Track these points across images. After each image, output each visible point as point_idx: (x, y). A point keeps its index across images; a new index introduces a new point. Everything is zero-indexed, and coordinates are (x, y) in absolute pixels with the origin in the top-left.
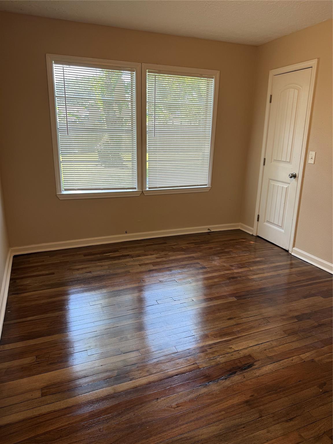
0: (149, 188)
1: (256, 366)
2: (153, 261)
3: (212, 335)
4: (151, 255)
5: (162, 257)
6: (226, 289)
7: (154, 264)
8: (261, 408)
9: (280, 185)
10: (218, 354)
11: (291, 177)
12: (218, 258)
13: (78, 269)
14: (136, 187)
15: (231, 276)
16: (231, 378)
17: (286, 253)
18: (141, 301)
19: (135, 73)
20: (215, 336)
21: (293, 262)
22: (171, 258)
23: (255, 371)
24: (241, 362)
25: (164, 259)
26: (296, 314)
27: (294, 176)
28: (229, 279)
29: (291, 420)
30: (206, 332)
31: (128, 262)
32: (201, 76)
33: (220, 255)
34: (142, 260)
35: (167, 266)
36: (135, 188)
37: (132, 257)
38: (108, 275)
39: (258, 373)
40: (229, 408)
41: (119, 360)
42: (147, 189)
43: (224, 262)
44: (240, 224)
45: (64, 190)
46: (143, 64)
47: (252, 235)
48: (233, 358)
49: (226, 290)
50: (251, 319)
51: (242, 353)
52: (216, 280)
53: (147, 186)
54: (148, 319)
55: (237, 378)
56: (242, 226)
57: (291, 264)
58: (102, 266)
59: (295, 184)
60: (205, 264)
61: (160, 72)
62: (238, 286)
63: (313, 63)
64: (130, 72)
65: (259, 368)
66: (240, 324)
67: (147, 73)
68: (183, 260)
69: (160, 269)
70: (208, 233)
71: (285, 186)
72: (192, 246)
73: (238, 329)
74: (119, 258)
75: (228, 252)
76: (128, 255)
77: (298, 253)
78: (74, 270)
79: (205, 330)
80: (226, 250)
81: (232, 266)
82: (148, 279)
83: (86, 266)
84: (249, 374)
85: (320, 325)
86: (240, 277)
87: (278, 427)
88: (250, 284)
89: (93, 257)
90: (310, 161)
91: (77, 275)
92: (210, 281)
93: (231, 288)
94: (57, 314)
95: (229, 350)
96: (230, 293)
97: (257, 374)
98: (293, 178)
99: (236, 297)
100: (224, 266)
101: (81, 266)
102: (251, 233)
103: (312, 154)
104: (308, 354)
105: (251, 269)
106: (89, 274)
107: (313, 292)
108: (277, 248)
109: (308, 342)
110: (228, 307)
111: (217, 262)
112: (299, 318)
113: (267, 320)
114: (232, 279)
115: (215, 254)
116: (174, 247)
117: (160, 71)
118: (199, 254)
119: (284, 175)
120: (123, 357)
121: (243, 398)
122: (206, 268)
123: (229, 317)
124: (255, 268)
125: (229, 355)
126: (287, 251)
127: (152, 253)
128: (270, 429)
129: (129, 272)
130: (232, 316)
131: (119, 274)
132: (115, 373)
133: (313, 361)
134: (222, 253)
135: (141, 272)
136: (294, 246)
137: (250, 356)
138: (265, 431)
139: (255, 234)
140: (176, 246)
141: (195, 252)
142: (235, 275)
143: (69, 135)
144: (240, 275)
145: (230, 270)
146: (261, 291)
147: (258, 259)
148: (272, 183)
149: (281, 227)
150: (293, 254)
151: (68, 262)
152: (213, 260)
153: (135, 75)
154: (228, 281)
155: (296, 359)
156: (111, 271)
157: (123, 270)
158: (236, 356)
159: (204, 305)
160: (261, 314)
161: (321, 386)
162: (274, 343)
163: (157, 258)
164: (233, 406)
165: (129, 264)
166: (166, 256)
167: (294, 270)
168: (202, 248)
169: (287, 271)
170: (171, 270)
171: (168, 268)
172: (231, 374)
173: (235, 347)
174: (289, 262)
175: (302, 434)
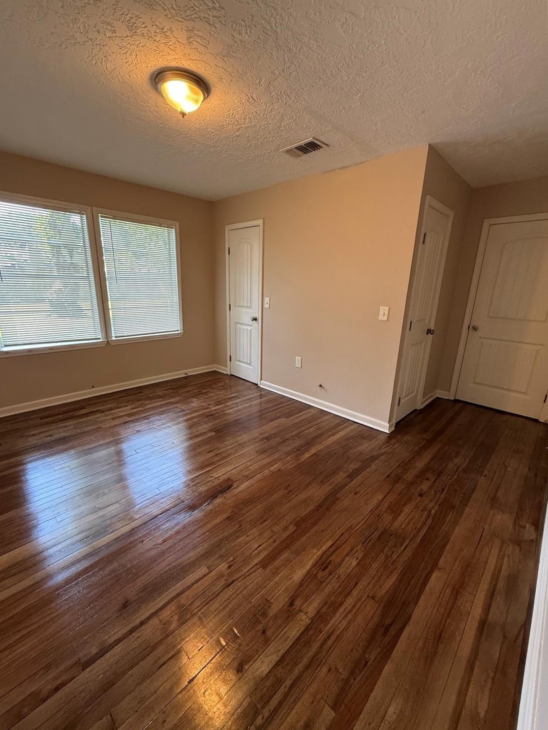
0: (116, 337)
1: (234, 487)
2: (127, 413)
3: (193, 470)
4: (125, 406)
5: (138, 407)
6: (205, 426)
7: (129, 415)
8: (240, 519)
9: (245, 327)
10: (201, 484)
11: (253, 320)
12: (197, 399)
13: (34, 435)
14: (100, 337)
15: (210, 414)
16: (213, 502)
17: (256, 387)
18: (119, 453)
19: (84, 216)
20: (197, 469)
21: (262, 393)
22: (148, 407)
23: (233, 491)
24: (221, 486)
25: (140, 409)
26: (265, 435)
27: (255, 319)
28: (207, 417)
29: (265, 521)
30: (188, 469)
31: (98, 418)
32: (160, 225)
33: (198, 396)
34: (114, 413)
35: (143, 415)
36: (99, 339)
37: (103, 412)
38: (74, 436)
39: (237, 491)
40: (212, 528)
41: (97, 516)
42: (114, 338)
43: (203, 402)
44: (215, 365)
45: (3, 346)
46: (93, 207)
47: (227, 374)
48: (215, 484)
49: (204, 428)
50: (229, 447)
51: (222, 479)
52: (195, 420)
53: (113, 335)
54: (127, 470)
55: (218, 501)
56: (218, 368)
57: (261, 395)
58: (65, 427)
59: (257, 326)
60: (183, 407)
61: (114, 218)
62: (217, 421)
63: (260, 222)
64: (79, 215)
65: (237, 487)
66: (220, 453)
67: (100, 218)
68: (161, 406)
69: (137, 419)
70: (186, 378)
71: (249, 328)
72: (169, 391)
73: (218, 459)
74: (86, 415)
75: (205, 393)
76: (98, 411)
77: (265, 385)
78: (29, 436)
79: (187, 466)
80: (204, 391)
81: (210, 405)
82: (124, 432)
83: (45, 430)
84: (228, 495)
85: (284, 441)
86: (218, 413)
87: (254, 530)
88: (226, 418)
89: (53, 418)
90: (266, 306)
91: (32, 441)
92: (190, 422)
93: (211, 424)
94: (9, 488)
95: (210, 479)
96: (209, 429)
97: (236, 493)
98: (254, 321)
99: (214, 431)
100: (202, 406)
101: (37, 432)
102: (226, 373)
103: (267, 300)
104: (275, 466)
105: (227, 404)
106: (49, 438)
107: (278, 415)
108: (249, 383)
109: (276, 456)
110: (208, 441)
111: (195, 403)
112: (268, 439)
113: (242, 445)
114: (210, 416)
115: (193, 397)
116: (151, 395)
117: (115, 217)
118: (178, 398)
119: (247, 319)
120: (101, 513)
121: (225, 516)
122: (184, 411)
123: (208, 451)
124: (230, 403)
125: (211, 482)
126: (257, 385)
127: (126, 404)
128: (248, 534)
129: (101, 428)
130: (211, 449)
131: (88, 431)
132: (94, 530)
133: (279, 470)
134: (199, 394)
135: (115, 426)
136: (261, 380)
137: (229, 479)
138: (245, 536)
139: (229, 374)
140: (153, 395)
141: (174, 397)
142: (213, 413)
143: (4, 282)
144: (217, 411)
145: (208, 408)
146: (237, 422)
147: (233, 395)
148: (238, 326)
149: (250, 364)
150: (261, 386)
151: (18, 429)
152: (191, 402)
153: (85, 218)
154: (207, 419)
155: (266, 472)
156: (78, 431)
157: (93, 427)
158: (217, 482)
159: (186, 444)
160: (237, 441)
161: (286, 488)
162: (249, 464)
163: (132, 409)
164: (216, 525)
165: (99, 420)
166: (142, 405)
167: (263, 399)
168: (180, 392)
169: (258, 401)
170: (148, 419)
171: (145, 416)
172: (213, 499)
173: (215, 475)
174: (259, 394)
175: (273, 529)
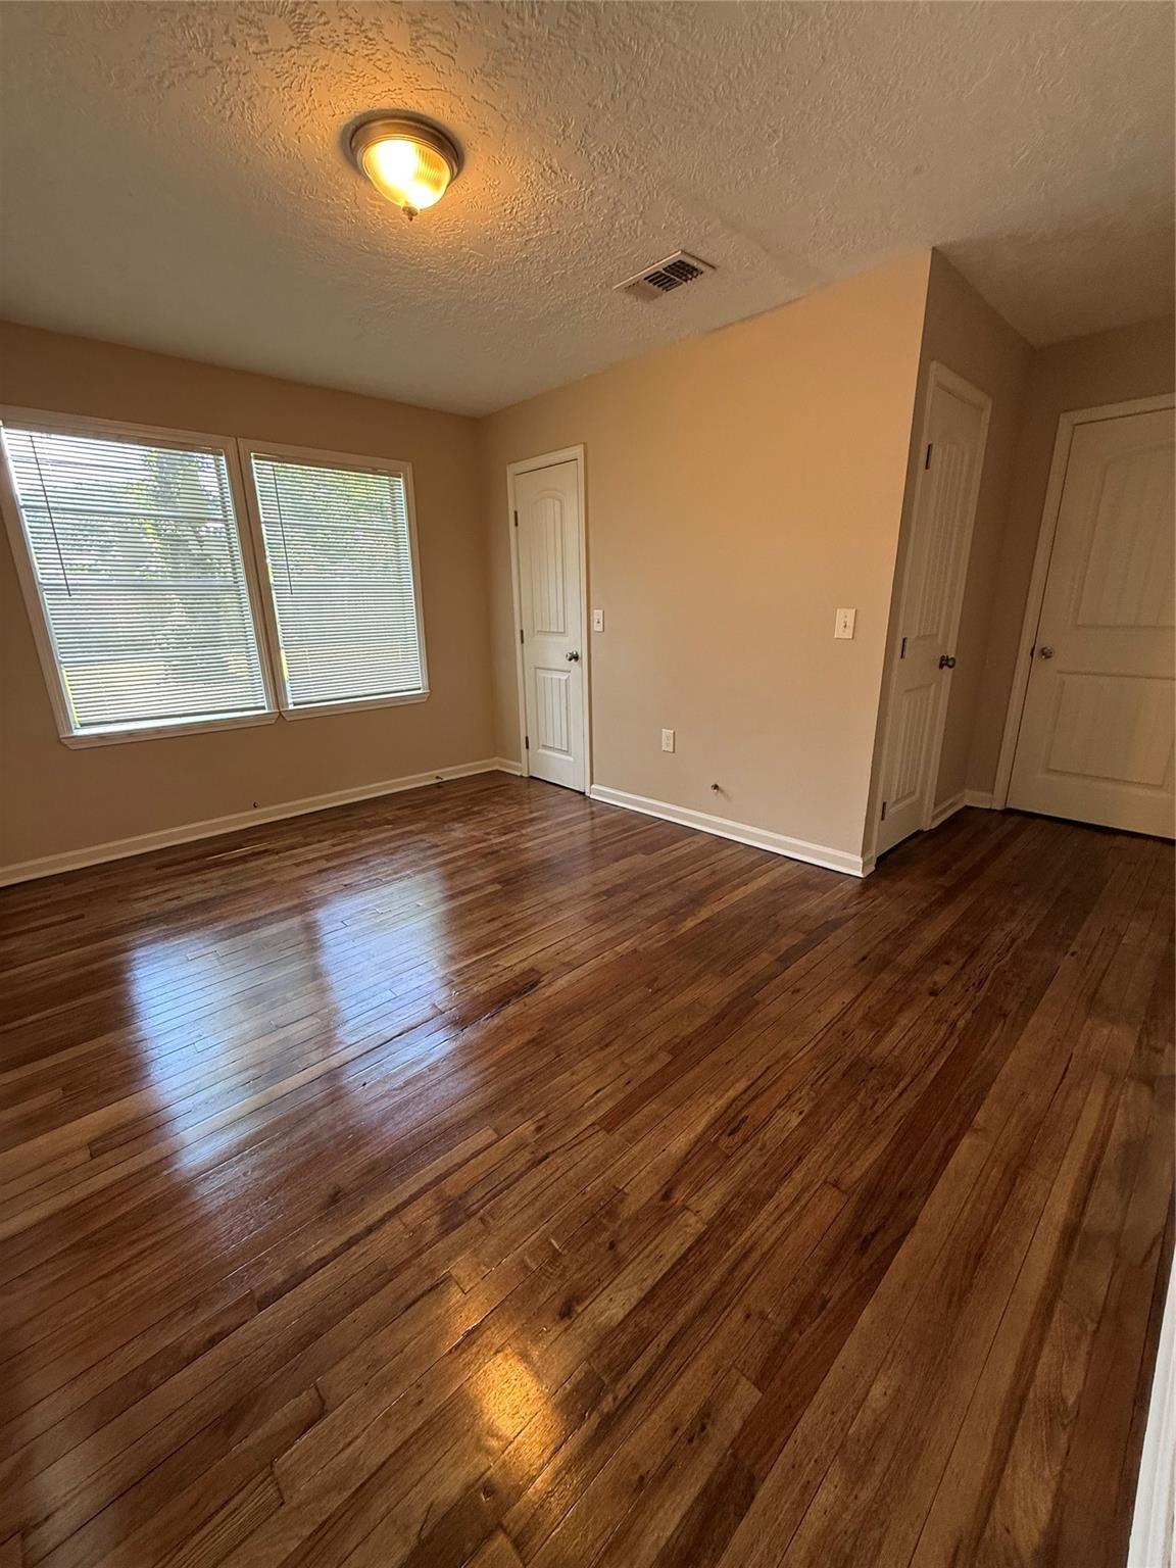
0: (295, 704)
1: (544, 983)
2: (324, 853)
3: (460, 954)
4: (320, 841)
5: (346, 843)
6: (481, 874)
7: (328, 858)
8: (559, 1042)
9: (556, 676)
10: (475, 980)
11: (570, 660)
12: (460, 825)
13: (146, 898)
14: (265, 704)
15: (489, 850)
16: (502, 1013)
17: (580, 797)
18: (310, 928)
19: (223, 458)
20: (467, 953)
21: (594, 809)
22: (364, 841)
23: (543, 990)
24: (516, 984)
25: (350, 845)
26: (604, 888)
27: (575, 657)
28: (485, 856)
29: (607, 1046)
30: (448, 952)
31: (268, 863)
32: (375, 471)
33: (464, 820)
34: (300, 855)
35: (356, 857)
36: (263, 708)
37: (277, 853)
38: (223, 897)
39: (548, 992)
40: (503, 1058)
41: (273, 1041)
42: (291, 707)
43: (473, 830)
44: (496, 759)
45: (78, 726)
46: (239, 439)
47: (521, 776)
48: (503, 980)
49: (479, 875)
50: (529, 912)
51: (518, 969)
52: (459, 863)
53: (290, 701)
54: (326, 959)
55: (511, 1010)
56: (501, 764)
57: (592, 813)
58: (205, 881)
59: (578, 670)
60: (436, 840)
61: (282, 459)
62: (499, 866)
63: (577, 451)
64: (212, 456)
65: (550, 984)
66: (511, 924)
67: (253, 461)
68: (391, 839)
69: (345, 864)
70: (438, 786)
71: (563, 677)
72: (407, 812)
73: (509, 933)
74: (244, 859)
75: (478, 813)
76: (266, 851)
77: (601, 793)
78: (136, 900)
79: (447, 949)
80: (476, 809)
81: (488, 834)
82: (318, 889)
83: (166, 887)
84: (530, 999)
85: (641, 898)
86: (505, 849)
87: (587, 1062)
88: (522, 857)
89: (180, 867)
90: (597, 627)
91: (143, 908)
92: (449, 866)
93: (491, 870)
94: (106, 993)
95: (493, 970)
96: (490, 878)
97: (547, 994)
98: (573, 660)
99: (499, 883)
100: (474, 836)
101: (150, 892)
102: (519, 774)
103: (597, 614)
104: (626, 944)
105: (524, 832)
106: (176, 902)
107: (629, 849)
108: (566, 791)
109: (625, 926)
110: (487, 902)
111: (459, 832)
112: (609, 893)
113: (557, 907)
114: (491, 855)
115: (454, 820)
116: (369, 820)
117: (282, 456)
118: (423, 824)
119: (560, 660)
120: (282, 1034)
121: (528, 1036)
122: (437, 846)
123: (489, 918)
124: (529, 829)
125: (495, 977)
126: (583, 794)
127: (322, 838)
128: (575, 1068)
129: (274, 882)
130: (494, 916)
131: (249, 889)
132: (267, 1067)
133: (635, 951)
134: (468, 815)
135: (301, 877)
136: (592, 783)
137: (532, 970)
138: (568, 1074)
139: (525, 775)
140: (373, 818)
141: (416, 821)
142: (496, 848)
143: (73, 597)
144: (504, 845)
145: (484, 841)
146: (545, 865)
147: (535, 815)
148: (541, 674)
149: (567, 752)
150: (592, 796)
151: (117, 886)
152: (452, 830)
153: (224, 462)
154: (483, 860)
155: (608, 956)
156: (231, 888)
157: (257, 881)
158: (507, 976)
159: (443, 908)
160: (546, 901)
161: (649, 985)
162: (573, 940)
163: (334, 846)
164: (509, 1054)
165: (270, 867)
166: (352, 839)
167: (597, 820)
168: (428, 812)
169: (587, 824)
170: (367, 863)
171: (362, 859)
172: (503, 1005)
173: (504, 963)
174: (588, 810)
175: (626, 1061)
